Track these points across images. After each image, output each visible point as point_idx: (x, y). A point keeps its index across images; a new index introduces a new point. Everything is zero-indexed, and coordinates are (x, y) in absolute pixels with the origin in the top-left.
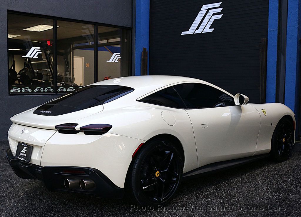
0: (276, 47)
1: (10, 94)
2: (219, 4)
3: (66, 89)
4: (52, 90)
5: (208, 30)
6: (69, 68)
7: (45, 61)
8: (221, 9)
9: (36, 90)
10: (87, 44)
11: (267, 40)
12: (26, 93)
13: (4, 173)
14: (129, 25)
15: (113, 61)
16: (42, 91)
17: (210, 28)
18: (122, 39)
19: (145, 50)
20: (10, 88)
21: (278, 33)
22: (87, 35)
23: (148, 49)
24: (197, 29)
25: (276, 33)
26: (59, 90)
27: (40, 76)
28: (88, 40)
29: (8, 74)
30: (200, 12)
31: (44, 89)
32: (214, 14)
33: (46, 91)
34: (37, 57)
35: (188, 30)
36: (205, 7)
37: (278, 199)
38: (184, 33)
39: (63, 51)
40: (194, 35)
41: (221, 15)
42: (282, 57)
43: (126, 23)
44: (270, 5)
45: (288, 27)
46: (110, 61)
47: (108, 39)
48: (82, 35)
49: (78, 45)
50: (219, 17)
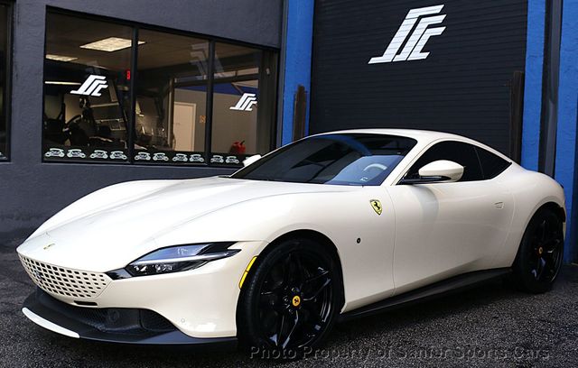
0: (540, 87)
1: (44, 160)
2: (438, 8)
3: (152, 156)
4: (124, 157)
5: (418, 55)
6: (165, 120)
7: (114, 102)
8: (443, 17)
9: (94, 156)
10: (199, 78)
11: (524, 75)
12: (76, 160)
13: (10, 299)
14: (275, 44)
15: (242, 109)
16: (106, 157)
17: (421, 52)
18: (262, 70)
19: (301, 89)
20: (45, 149)
21: (544, 61)
22: (200, 62)
23: (307, 88)
24: (399, 53)
25: (540, 61)
26: (138, 157)
27: (105, 131)
28: (202, 72)
29: (43, 123)
30: (405, 22)
31: (109, 154)
32: (430, 27)
33: (112, 157)
34: (99, 95)
35: (381, 56)
36: (414, 14)
37: (521, 363)
38: (374, 60)
39: (155, 90)
40: (392, 63)
41: (443, 29)
42: (551, 106)
43: (268, 39)
44: (529, 10)
45: (562, 51)
46: (237, 107)
47: (236, 69)
48: (191, 61)
49: (183, 80)
50: (439, 31)
